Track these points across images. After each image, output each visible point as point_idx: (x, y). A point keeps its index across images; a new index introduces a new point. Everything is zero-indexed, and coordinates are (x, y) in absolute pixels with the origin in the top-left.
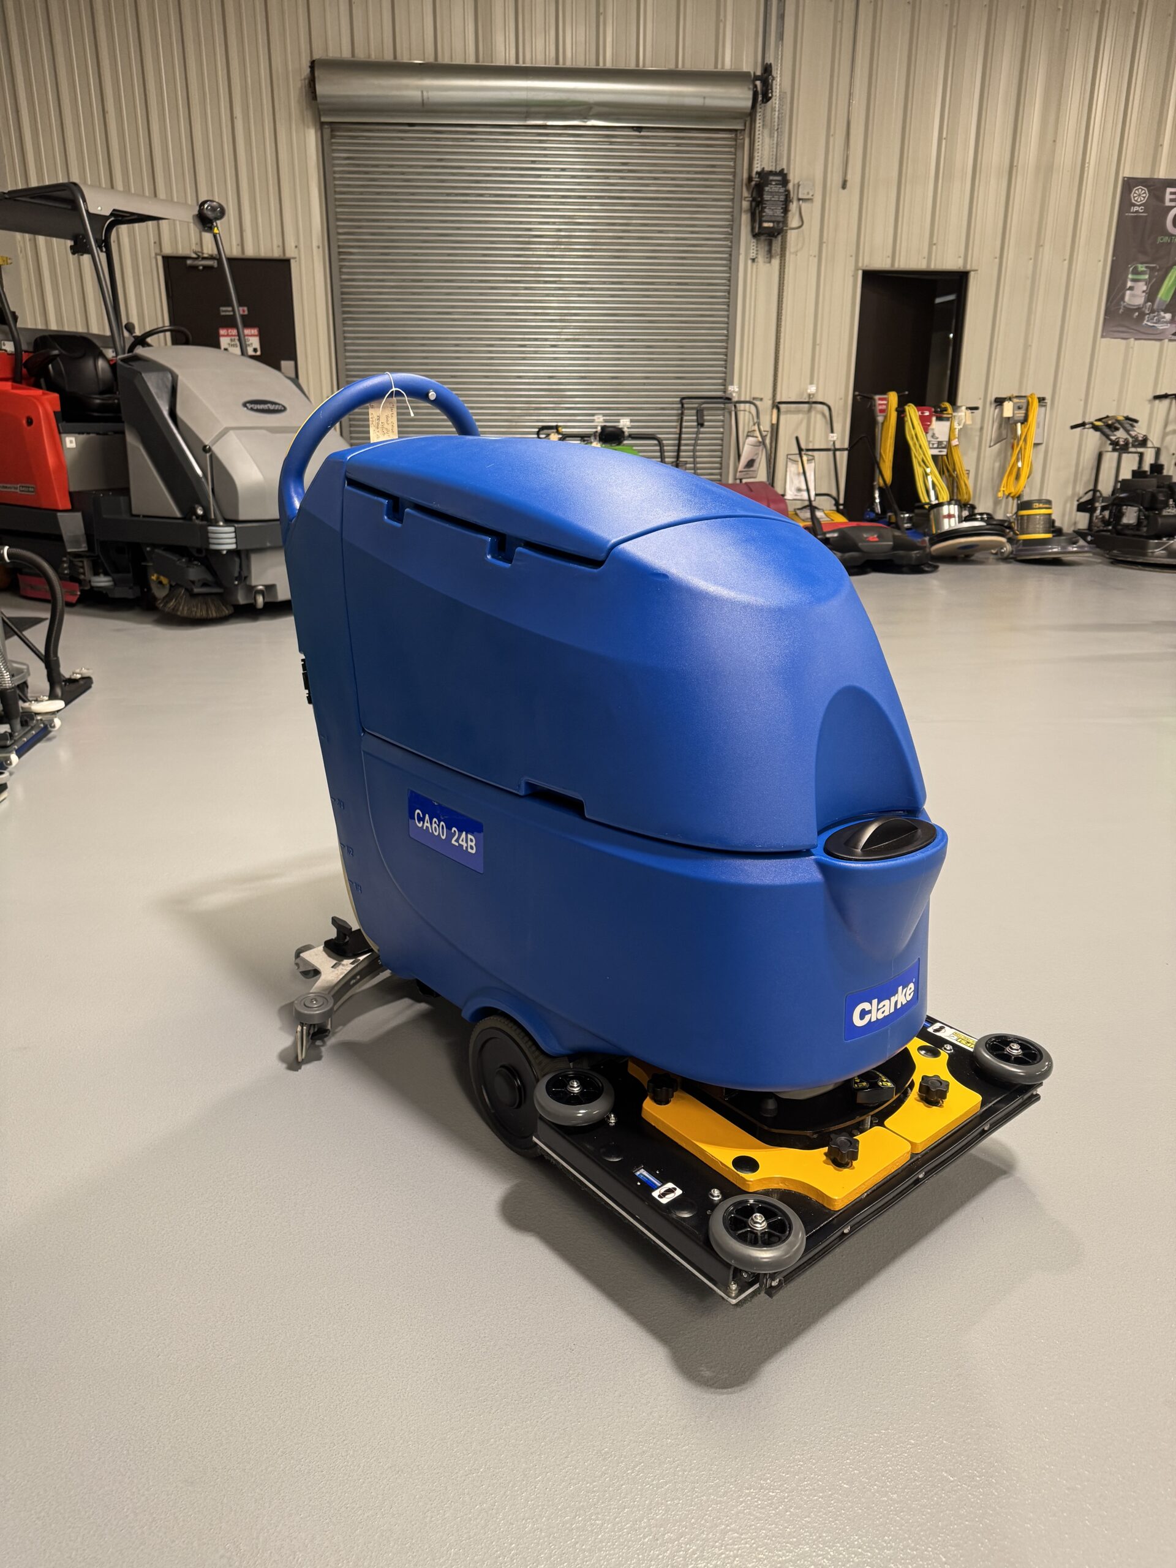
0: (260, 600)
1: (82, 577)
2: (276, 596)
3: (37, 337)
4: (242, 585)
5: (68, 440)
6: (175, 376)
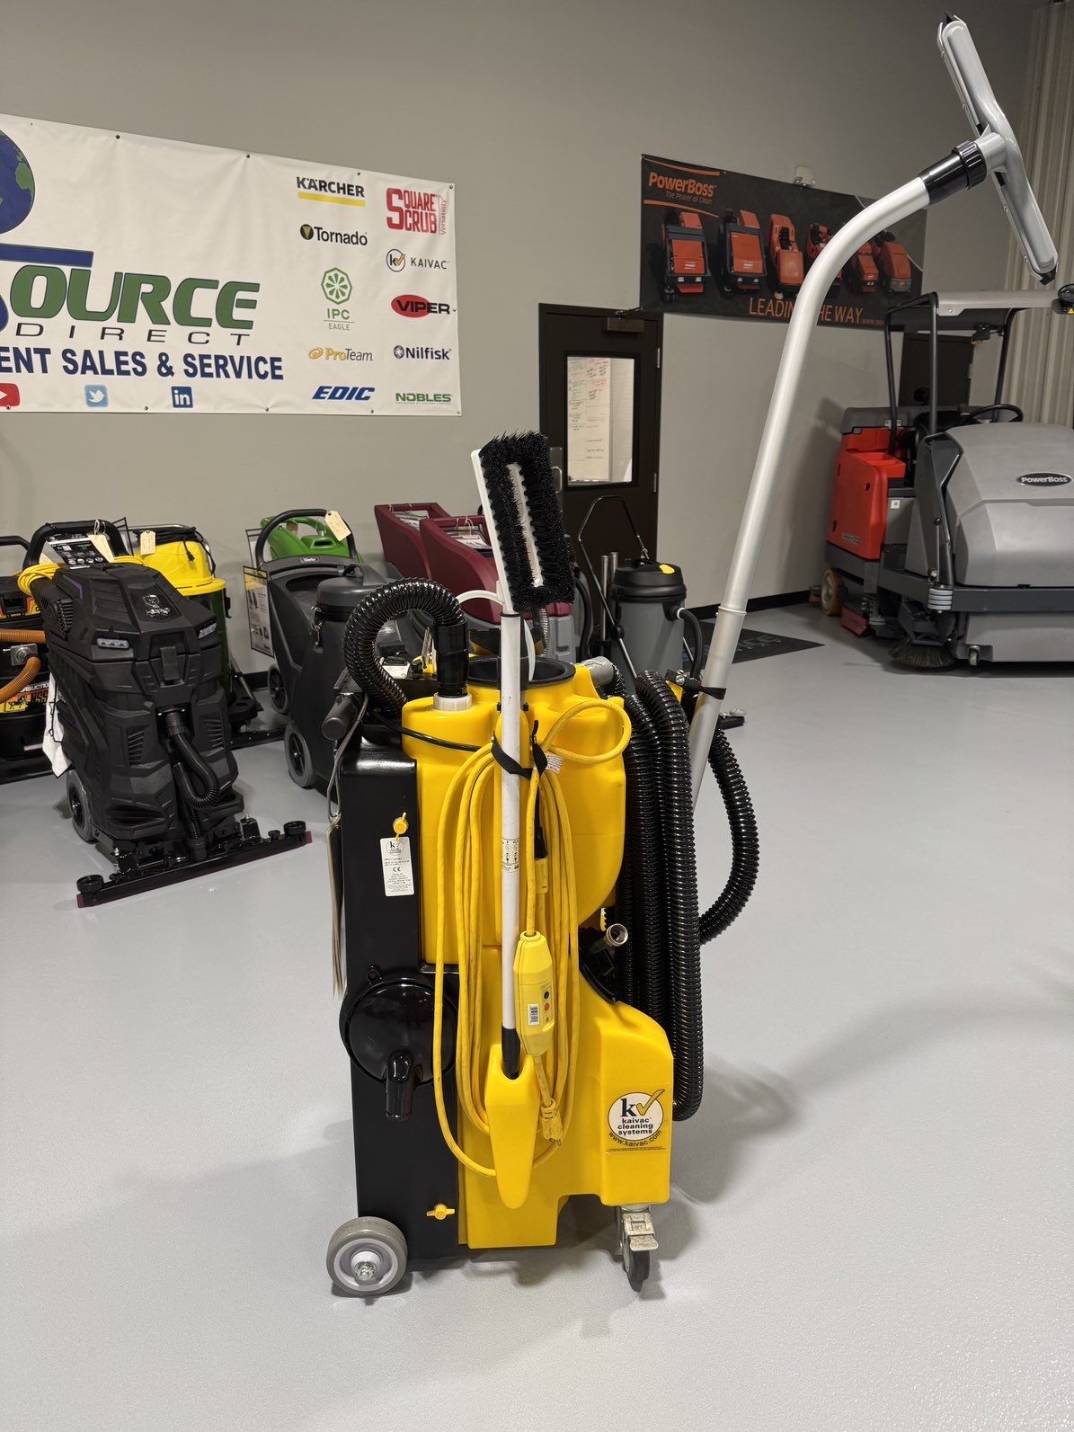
0: (973, 659)
1: (870, 615)
2: (991, 656)
3: (917, 415)
4: (960, 642)
5: (893, 502)
6: (961, 452)
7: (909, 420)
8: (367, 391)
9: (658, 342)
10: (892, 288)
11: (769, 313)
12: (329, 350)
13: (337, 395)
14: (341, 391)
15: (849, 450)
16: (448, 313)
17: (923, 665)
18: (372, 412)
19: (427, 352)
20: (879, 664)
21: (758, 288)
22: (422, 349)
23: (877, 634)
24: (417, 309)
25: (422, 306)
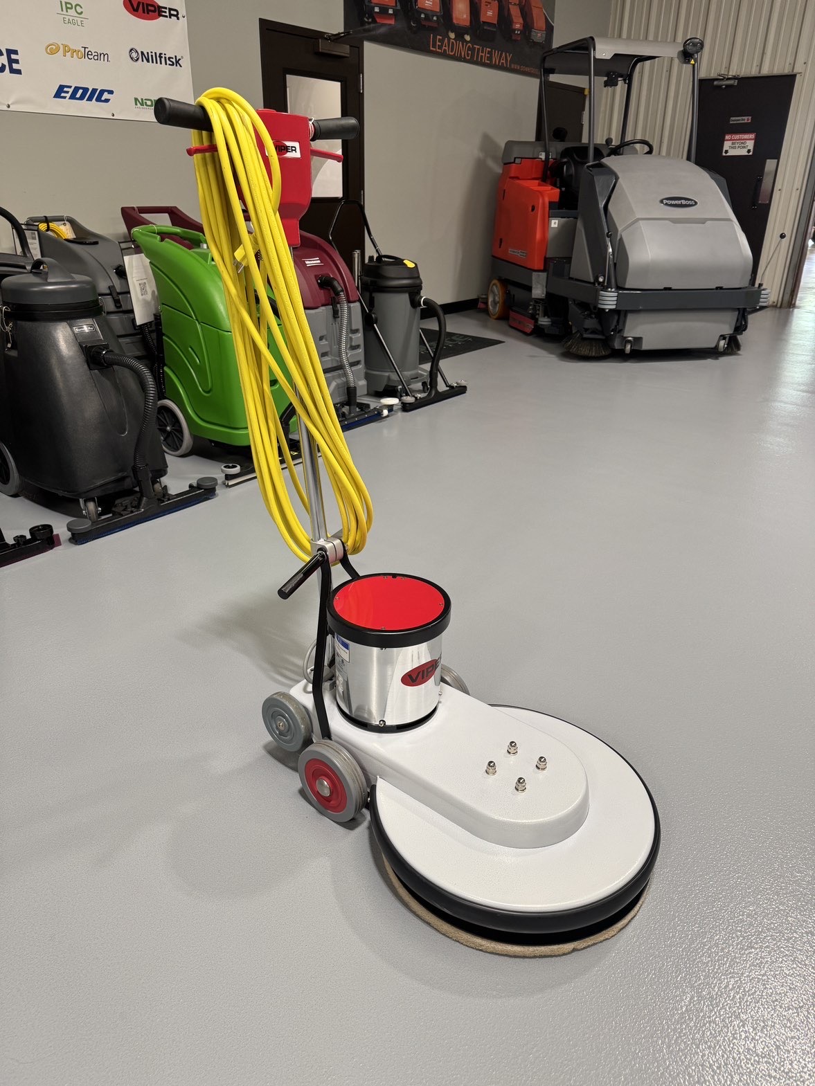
0: (628, 347)
1: (537, 316)
2: (641, 347)
3: (564, 148)
4: (618, 335)
5: (553, 221)
6: (617, 178)
7: (557, 153)
8: (106, 93)
9: (360, 69)
10: (532, 38)
11: (445, 50)
12: (65, 46)
13: (78, 96)
14: (81, 91)
15: (511, 178)
16: (178, 19)
17: (590, 355)
18: (113, 115)
19: (160, 57)
20: (553, 356)
21: (435, 25)
22: (156, 53)
23: (546, 331)
24: (148, 13)
25: (152, 8)
